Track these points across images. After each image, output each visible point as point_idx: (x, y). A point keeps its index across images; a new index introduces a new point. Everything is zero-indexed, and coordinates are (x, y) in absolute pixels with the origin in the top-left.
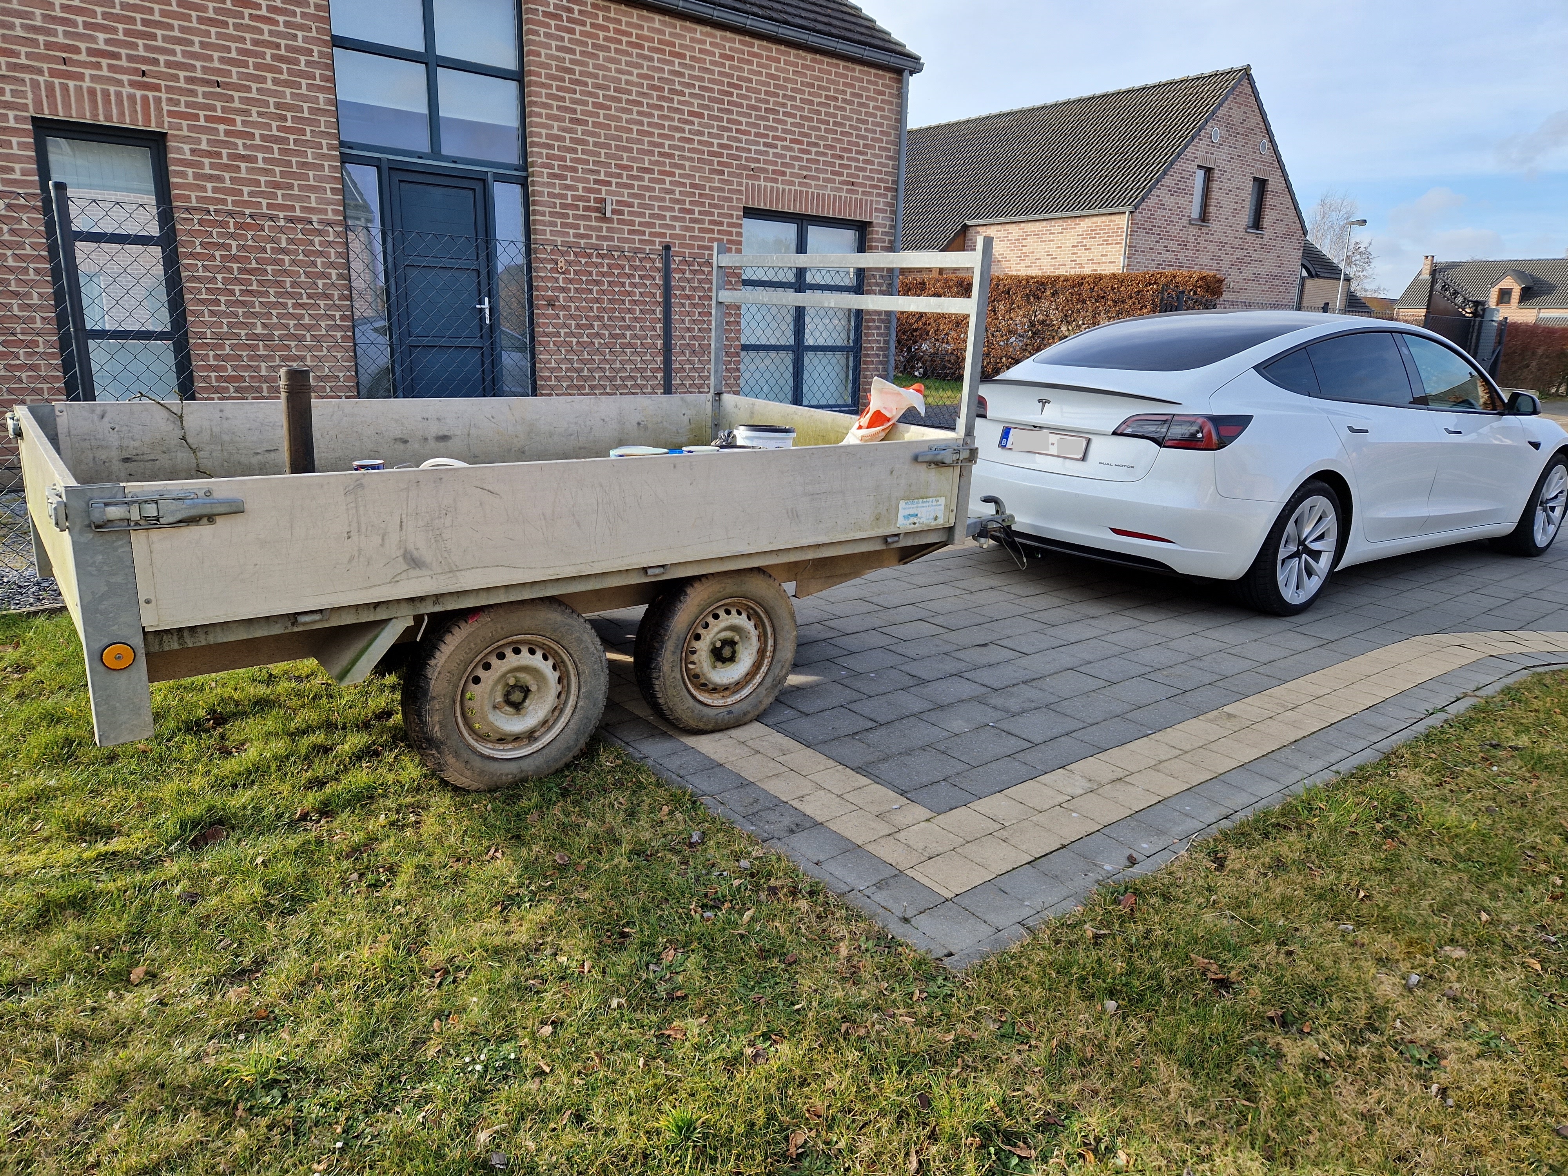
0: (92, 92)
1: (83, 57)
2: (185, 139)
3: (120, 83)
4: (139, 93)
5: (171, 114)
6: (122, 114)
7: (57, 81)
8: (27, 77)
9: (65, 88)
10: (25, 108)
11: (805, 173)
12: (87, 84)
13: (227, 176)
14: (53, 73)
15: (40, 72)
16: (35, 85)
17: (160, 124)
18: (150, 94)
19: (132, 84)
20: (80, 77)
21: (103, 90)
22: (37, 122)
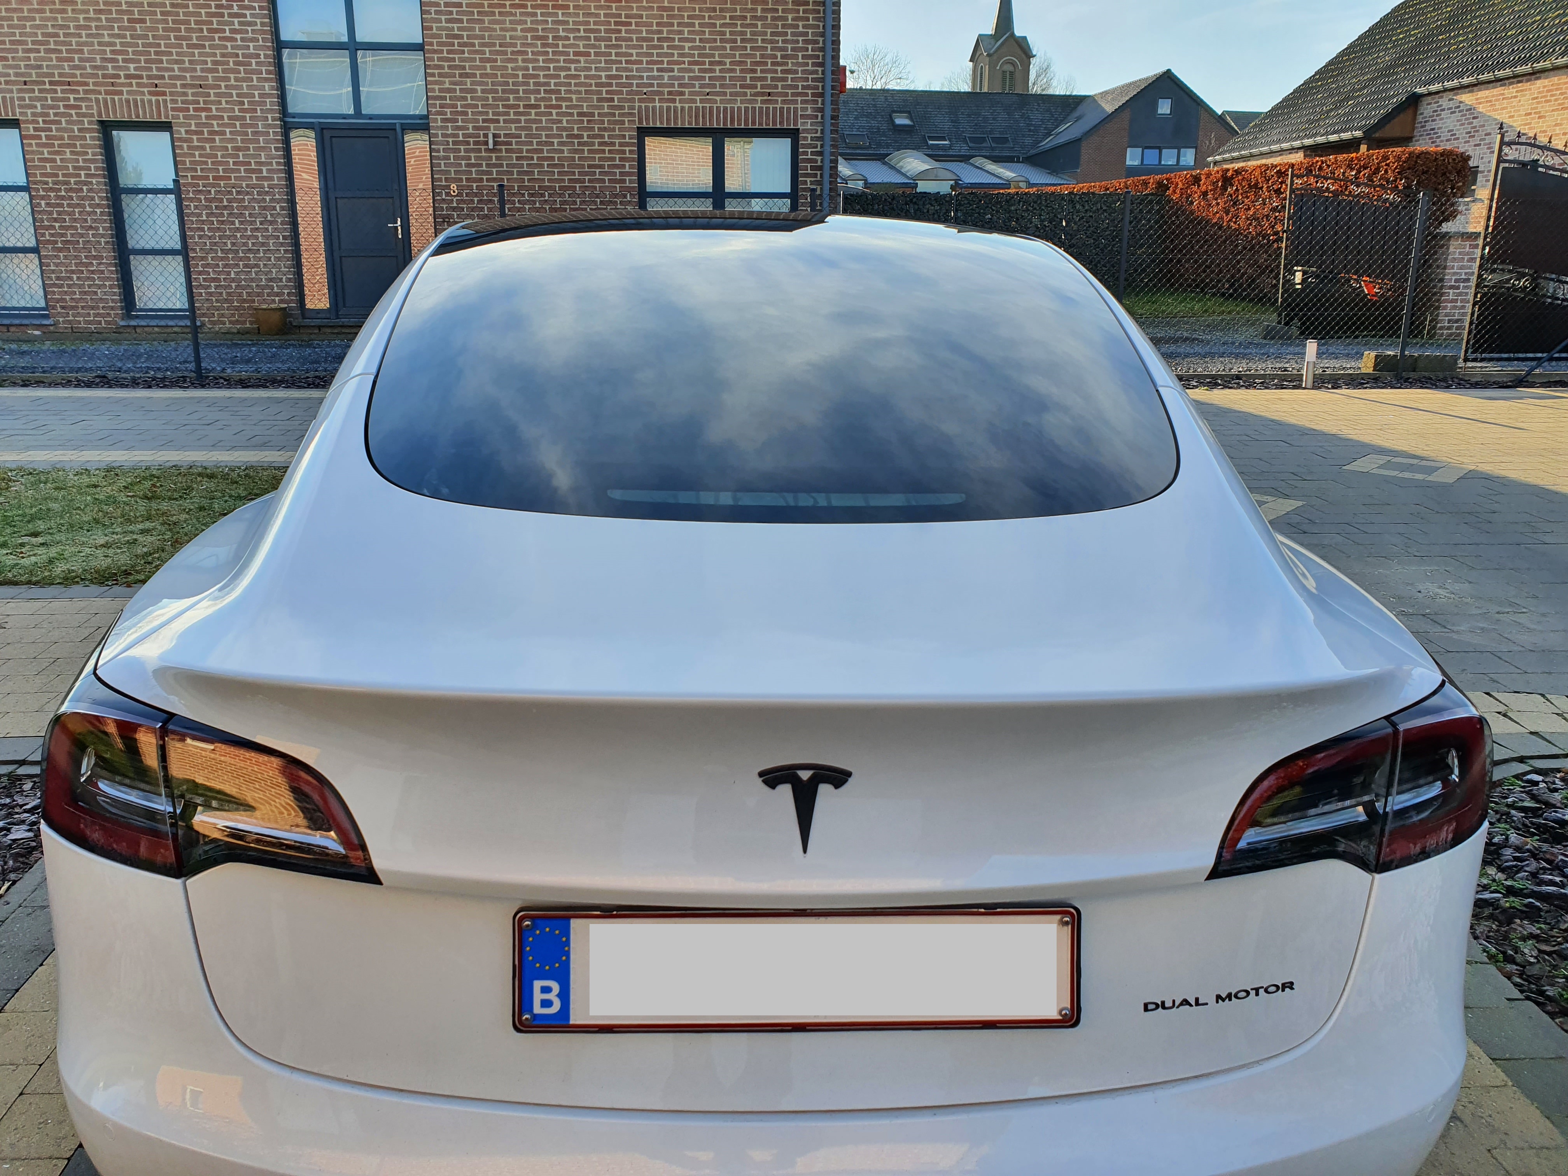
0: (128, 101)
1: (122, 80)
2: (181, 125)
3: (143, 93)
4: (154, 98)
5: (173, 109)
6: (145, 113)
7: (108, 97)
8: (93, 97)
9: (113, 100)
10: (92, 115)
12: (125, 96)
13: (207, 146)
14: (107, 93)
15: (100, 93)
16: (97, 100)
17: (167, 117)
18: (160, 98)
19: (150, 93)
20: (121, 93)
21: (133, 99)
22: (102, 123)
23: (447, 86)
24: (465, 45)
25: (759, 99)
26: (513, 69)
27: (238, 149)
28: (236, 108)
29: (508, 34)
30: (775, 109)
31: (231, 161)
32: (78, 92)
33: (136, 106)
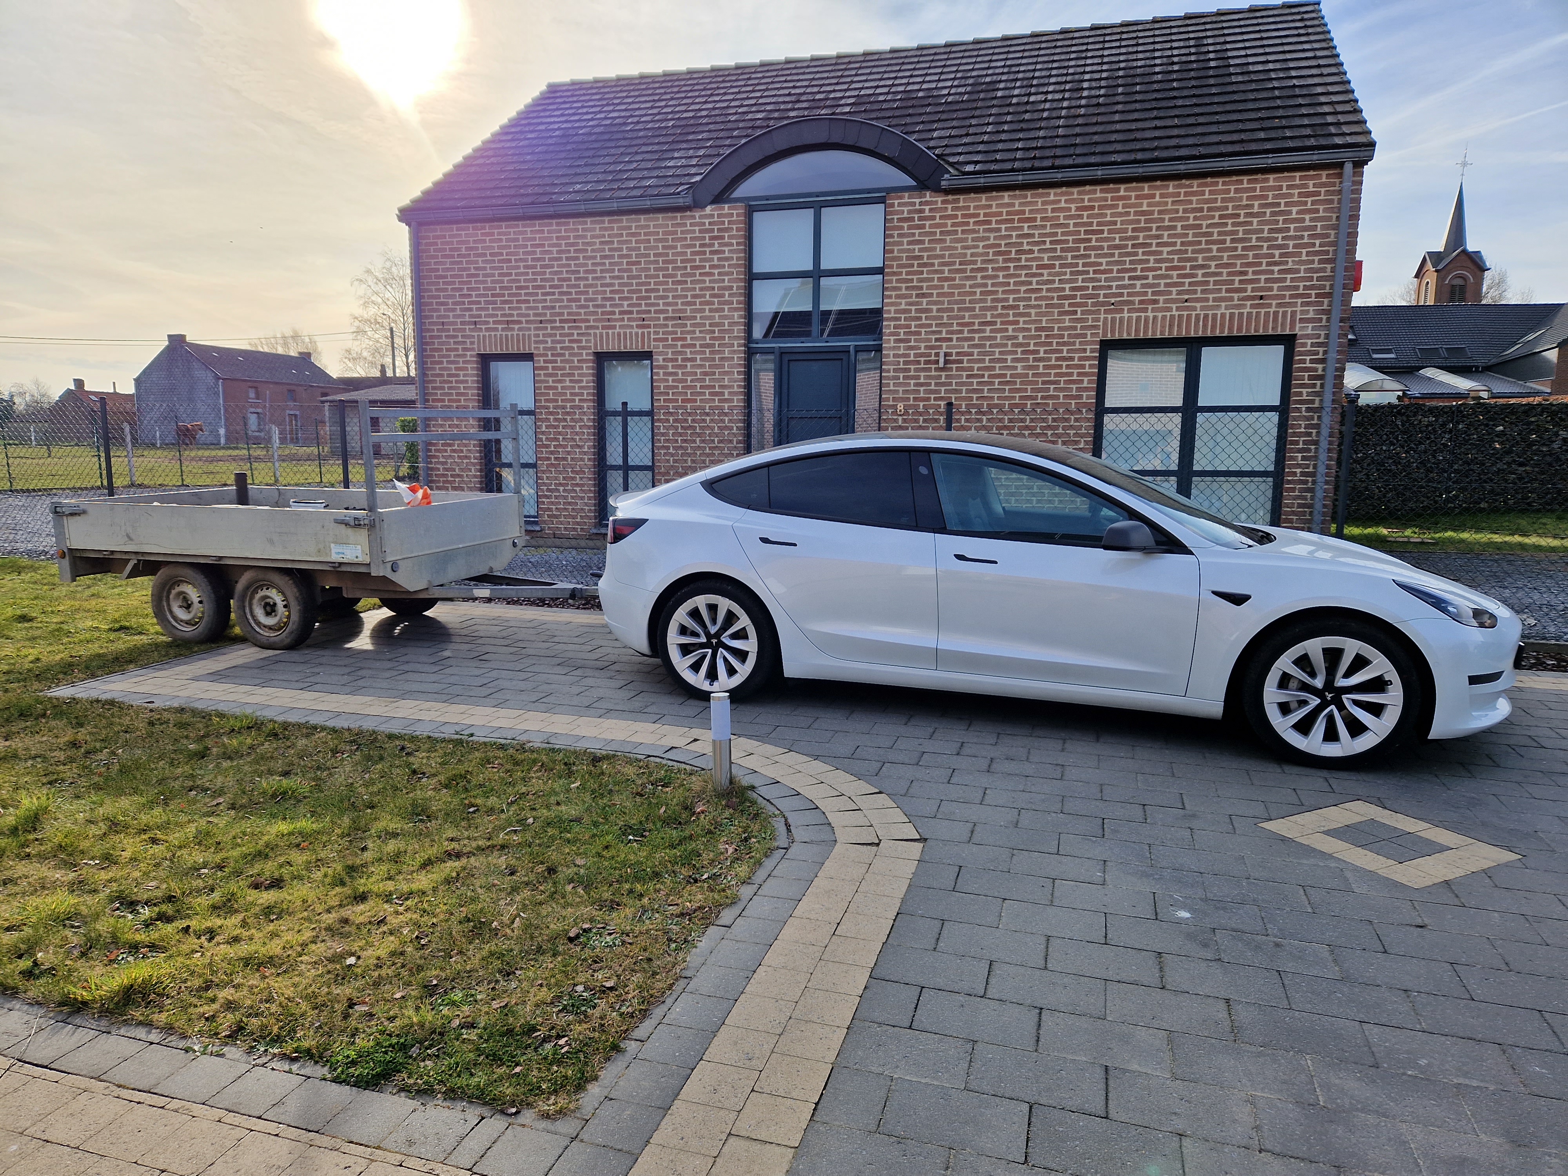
0: (619, 334)
1: (617, 316)
2: (660, 353)
3: (632, 327)
4: (640, 331)
5: (655, 340)
6: (631, 344)
7: (604, 331)
8: (592, 331)
9: (607, 334)
10: (590, 348)
11: (1186, 297)
12: (618, 330)
13: (680, 372)
14: (604, 327)
15: (597, 328)
16: (595, 334)
17: (649, 347)
18: (646, 331)
19: (638, 326)
20: (614, 327)
21: (624, 332)
22: (597, 354)
23: (903, 307)
24: (925, 265)
25: (1249, 303)
26: (971, 287)
27: (706, 374)
28: (708, 337)
29: (969, 252)
30: (1267, 314)
31: (698, 385)
32: (580, 328)
33: (625, 338)
